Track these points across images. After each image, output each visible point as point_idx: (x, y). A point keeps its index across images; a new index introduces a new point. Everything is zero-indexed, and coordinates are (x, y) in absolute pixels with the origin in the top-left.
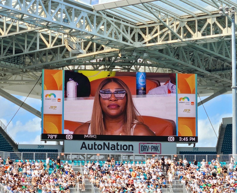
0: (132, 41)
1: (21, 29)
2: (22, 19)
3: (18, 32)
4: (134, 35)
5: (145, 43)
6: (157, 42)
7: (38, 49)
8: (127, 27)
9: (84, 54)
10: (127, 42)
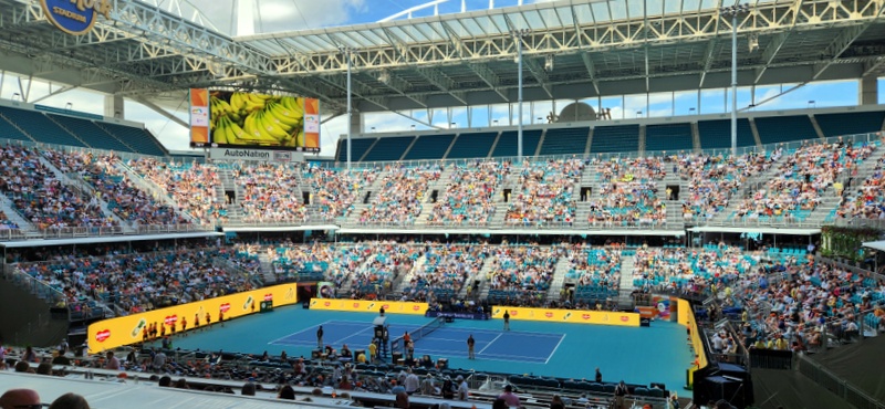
1: (168, 53)
2: (168, 44)
3: (166, 55)
7: (184, 71)
9: (226, 78)
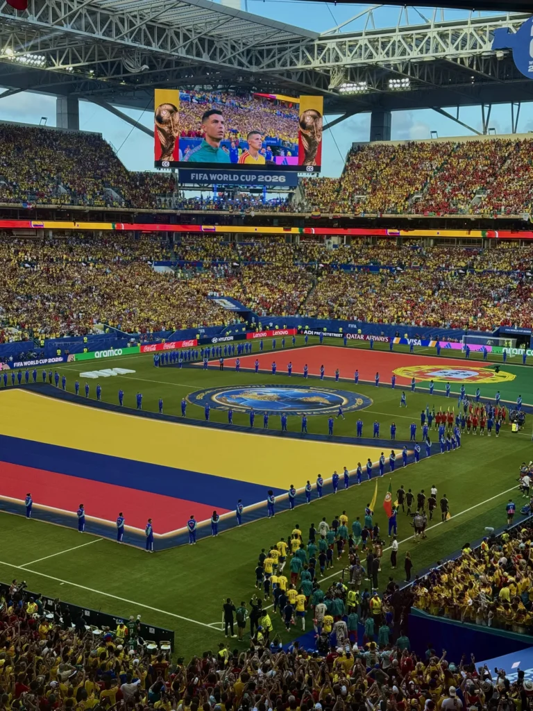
0: (249, 65)
4: (251, 58)
5: (263, 68)
6: (274, 67)
10: (243, 66)
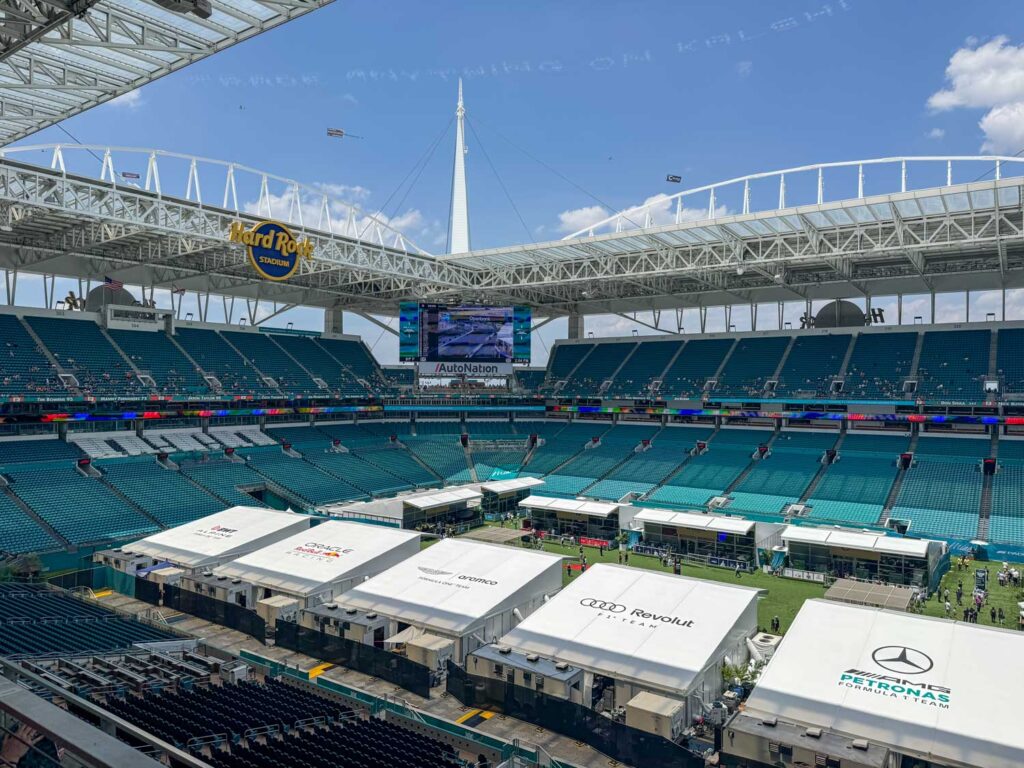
8: (466, 273)
